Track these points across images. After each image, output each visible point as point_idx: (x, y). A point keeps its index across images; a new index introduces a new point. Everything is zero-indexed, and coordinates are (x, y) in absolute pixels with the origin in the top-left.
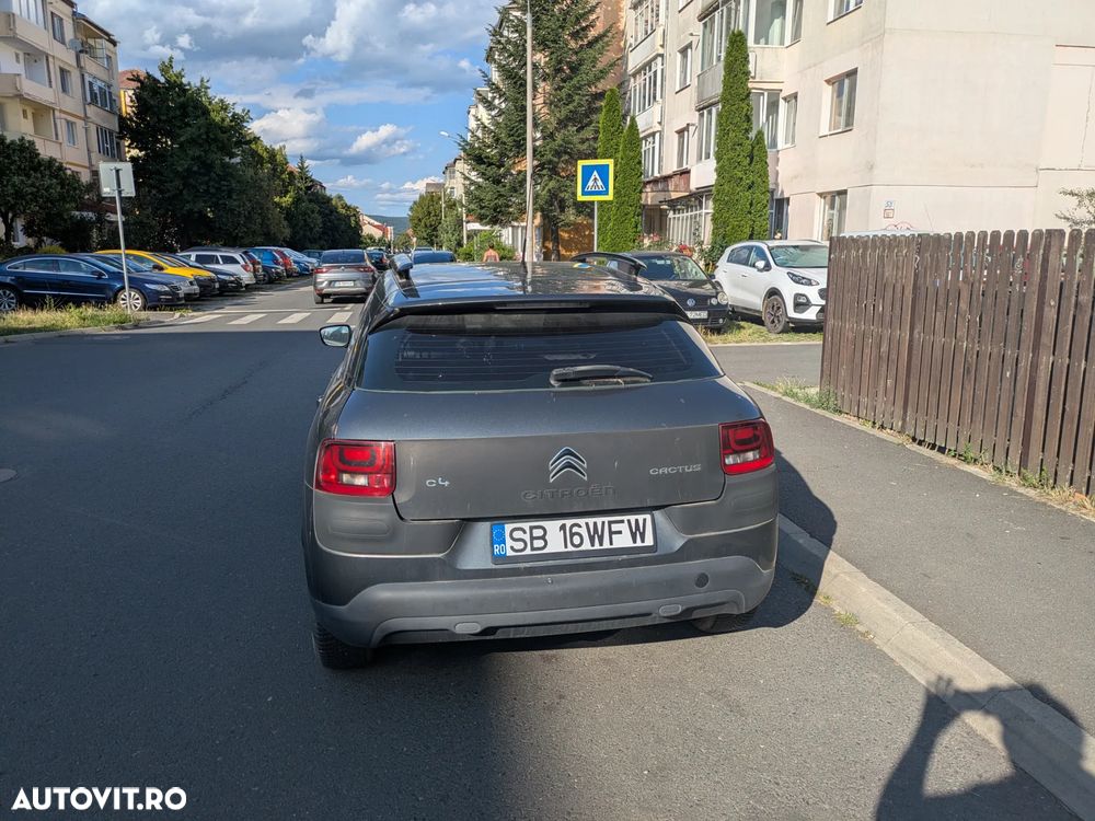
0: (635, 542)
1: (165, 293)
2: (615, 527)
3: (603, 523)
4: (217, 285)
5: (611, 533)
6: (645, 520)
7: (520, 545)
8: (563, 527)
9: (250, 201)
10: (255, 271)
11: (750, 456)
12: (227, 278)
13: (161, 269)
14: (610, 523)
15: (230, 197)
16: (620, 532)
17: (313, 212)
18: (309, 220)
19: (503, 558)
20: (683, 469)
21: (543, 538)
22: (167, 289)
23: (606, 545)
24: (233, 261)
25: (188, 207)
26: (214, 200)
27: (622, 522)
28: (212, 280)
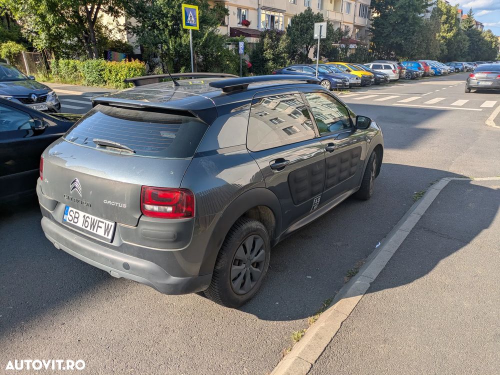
0: (105, 235)
1: (340, 83)
2: (100, 224)
3: (97, 220)
4: (373, 80)
5: (98, 226)
6: (111, 226)
7: (71, 218)
8: (84, 216)
9: (423, 36)
10: (400, 73)
11: (170, 209)
12: (381, 76)
13: (349, 71)
14: (99, 221)
15: (413, 34)
16: (101, 227)
17: (464, 41)
18: (461, 45)
19: (64, 221)
20: (118, 205)
21: (77, 218)
22: (341, 81)
23: (95, 232)
24: (388, 67)
25: (392, 40)
26: (405, 36)
27: (103, 223)
28: (371, 77)
